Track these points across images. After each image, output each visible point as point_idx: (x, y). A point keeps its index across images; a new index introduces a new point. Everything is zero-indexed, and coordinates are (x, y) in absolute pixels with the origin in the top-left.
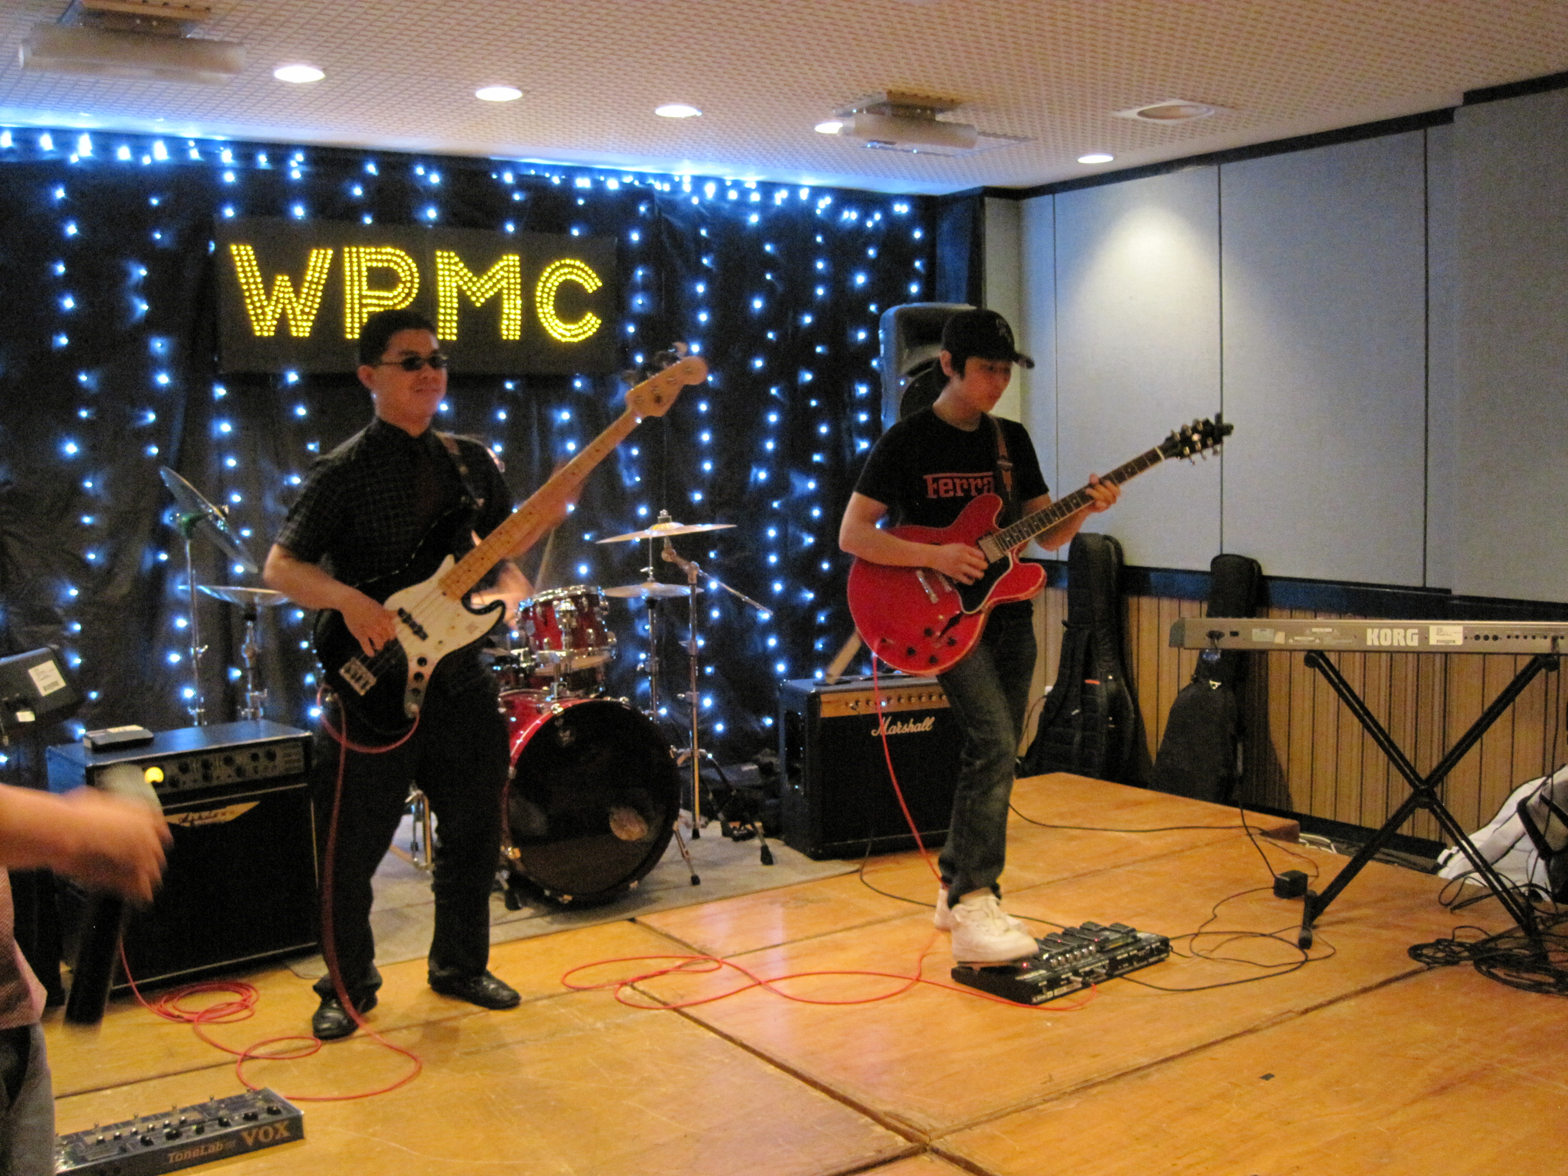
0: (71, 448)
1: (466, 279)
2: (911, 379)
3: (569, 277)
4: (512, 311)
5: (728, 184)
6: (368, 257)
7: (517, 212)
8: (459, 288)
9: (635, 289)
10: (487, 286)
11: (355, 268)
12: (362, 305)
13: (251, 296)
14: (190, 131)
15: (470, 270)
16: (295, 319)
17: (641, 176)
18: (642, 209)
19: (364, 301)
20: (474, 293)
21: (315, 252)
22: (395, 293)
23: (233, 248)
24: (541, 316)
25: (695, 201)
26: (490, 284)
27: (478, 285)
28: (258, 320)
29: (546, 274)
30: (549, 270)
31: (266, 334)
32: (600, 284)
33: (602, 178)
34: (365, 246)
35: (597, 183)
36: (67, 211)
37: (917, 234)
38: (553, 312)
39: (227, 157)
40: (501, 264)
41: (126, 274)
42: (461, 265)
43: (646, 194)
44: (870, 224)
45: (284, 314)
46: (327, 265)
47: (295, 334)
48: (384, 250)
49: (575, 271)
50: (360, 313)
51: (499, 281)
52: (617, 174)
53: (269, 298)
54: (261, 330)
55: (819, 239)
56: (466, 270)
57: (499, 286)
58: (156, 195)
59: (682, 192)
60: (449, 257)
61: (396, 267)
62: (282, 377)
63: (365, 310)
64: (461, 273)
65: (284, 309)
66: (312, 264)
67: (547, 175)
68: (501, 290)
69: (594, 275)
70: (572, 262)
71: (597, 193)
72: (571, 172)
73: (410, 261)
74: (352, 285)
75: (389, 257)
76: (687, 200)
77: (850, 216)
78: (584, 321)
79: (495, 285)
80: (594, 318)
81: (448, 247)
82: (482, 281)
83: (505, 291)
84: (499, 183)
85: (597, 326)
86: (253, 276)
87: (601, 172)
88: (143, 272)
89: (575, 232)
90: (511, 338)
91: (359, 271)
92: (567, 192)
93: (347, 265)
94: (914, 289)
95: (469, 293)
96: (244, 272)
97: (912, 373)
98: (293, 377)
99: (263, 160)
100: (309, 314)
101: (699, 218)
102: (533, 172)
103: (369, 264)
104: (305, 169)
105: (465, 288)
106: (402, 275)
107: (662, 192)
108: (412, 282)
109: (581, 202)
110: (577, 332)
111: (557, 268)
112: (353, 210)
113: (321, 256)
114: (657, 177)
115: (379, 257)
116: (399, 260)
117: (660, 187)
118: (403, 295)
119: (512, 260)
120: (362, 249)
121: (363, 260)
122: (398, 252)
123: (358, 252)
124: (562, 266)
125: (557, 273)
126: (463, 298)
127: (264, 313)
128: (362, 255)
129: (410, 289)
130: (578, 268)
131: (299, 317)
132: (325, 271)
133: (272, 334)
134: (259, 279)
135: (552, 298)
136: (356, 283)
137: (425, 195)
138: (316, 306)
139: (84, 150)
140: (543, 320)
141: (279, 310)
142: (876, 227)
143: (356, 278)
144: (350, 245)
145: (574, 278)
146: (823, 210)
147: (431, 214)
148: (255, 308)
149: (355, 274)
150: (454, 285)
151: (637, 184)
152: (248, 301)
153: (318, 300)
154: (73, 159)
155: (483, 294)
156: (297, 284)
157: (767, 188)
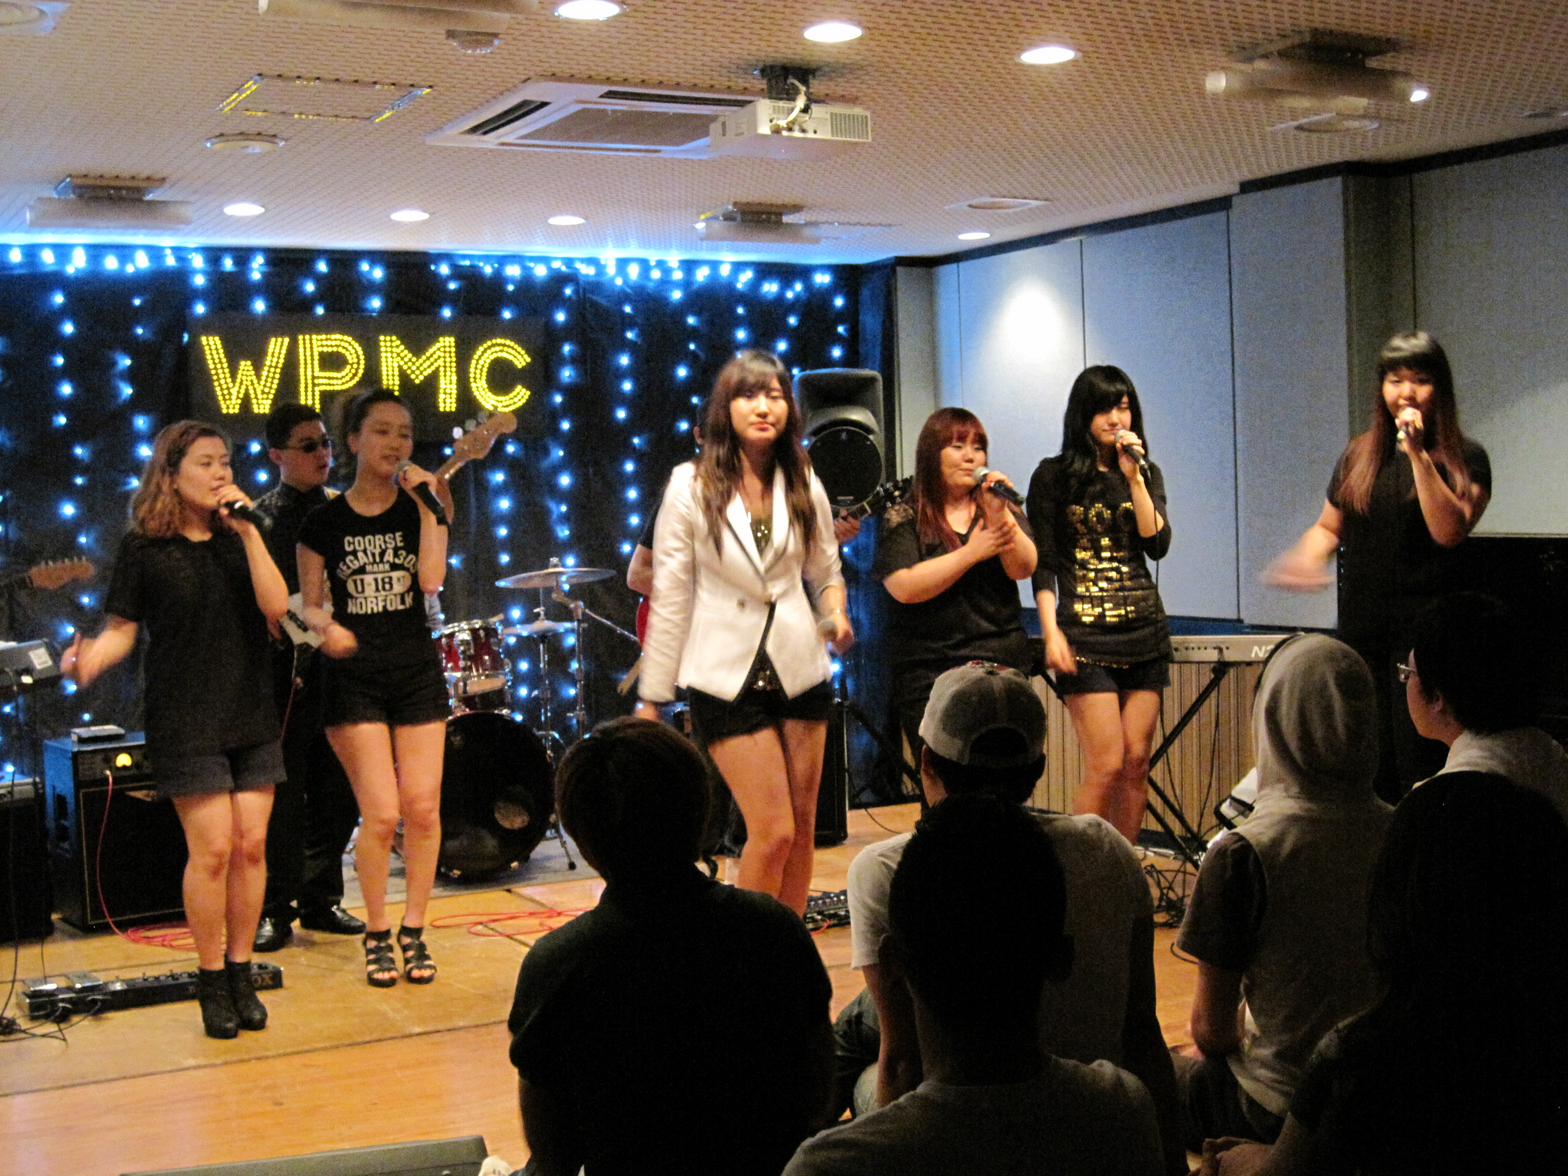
0: (68, 510)
1: (406, 359)
3: (500, 355)
4: (448, 386)
5: (653, 263)
6: (319, 343)
7: (452, 299)
8: (400, 367)
9: (562, 361)
10: (425, 365)
11: (308, 353)
12: (314, 385)
13: (218, 379)
14: (166, 242)
15: (411, 351)
16: (256, 398)
17: (569, 262)
18: (568, 291)
19: (316, 381)
20: (413, 372)
21: (273, 340)
22: (343, 373)
23: (204, 339)
24: (474, 389)
25: (619, 282)
26: (428, 363)
27: (417, 364)
28: (225, 400)
29: (479, 353)
30: (481, 349)
31: (231, 411)
32: (529, 360)
33: (532, 265)
34: (319, 332)
36: (64, 313)
37: (839, 302)
38: (486, 386)
39: (198, 261)
40: (438, 345)
41: (114, 364)
42: (402, 347)
43: (571, 278)
44: (790, 295)
45: (247, 395)
46: (284, 351)
47: (256, 411)
48: (333, 337)
49: (506, 349)
50: (313, 391)
51: (436, 360)
52: (545, 260)
53: (234, 381)
54: (228, 408)
55: (740, 310)
56: (406, 352)
57: (436, 365)
58: (138, 297)
59: (606, 274)
60: (391, 341)
61: (344, 351)
62: (246, 447)
63: (317, 389)
64: (402, 355)
65: (247, 390)
66: (270, 351)
67: (481, 264)
68: (437, 369)
69: (523, 352)
70: (502, 341)
71: (526, 281)
72: (504, 260)
73: (356, 345)
74: (306, 368)
75: (338, 343)
76: (612, 281)
77: (770, 288)
78: (514, 393)
79: (432, 364)
80: (524, 390)
81: (388, 332)
82: (421, 361)
83: (442, 369)
84: (435, 275)
85: (526, 397)
86: (221, 362)
87: (532, 259)
88: (128, 362)
89: (507, 315)
90: (448, 409)
91: (312, 356)
92: (499, 280)
93: (301, 350)
94: (837, 352)
95: (409, 372)
96: (213, 359)
98: (255, 448)
99: (228, 264)
100: (268, 393)
101: (623, 297)
102: (467, 263)
103: (320, 349)
104: (264, 269)
105: (405, 367)
106: (349, 358)
107: (587, 276)
108: (358, 363)
109: (511, 288)
110: (508, 403)
111: (489, 347)
112: (307, 304)
113: (279, 344)
114: (583, 260)
115: (329, 343)
117: (587, 271)
118: (350, 375)
119: (447, 342)
120: (314, 337)
121: (315, 346)
122: (346, 338)
123: (311, 340)
124: (493, 345)
125: (489, 352)
126: (403, 376)
127: (230, 394)
128: (314, 342)
129: (357, 369)
130: (509, 346)
131: (260, 396)
132: (282, 356)
133: (237, 411)
134: (225, 365)
135: (484, 374)
136: (309, 366)
137: (371, 288)
138: (275, 386)
139: (78, 263)
140: (476, 393)
141: (243, 391)
142: (797, 298)
143: (309, 361)
144: (304, 334)
145: (504, 355)
146: (746, 284)
147: (376, 303)
148: (222, 390)
149: (309, 358)
150: (396, 365)
151: (564, 269)
152: (216, 384)
153: (276, 381)
154: (70, 270)
155: (421, 373)
156: (258, 368)
157: (689, 266)
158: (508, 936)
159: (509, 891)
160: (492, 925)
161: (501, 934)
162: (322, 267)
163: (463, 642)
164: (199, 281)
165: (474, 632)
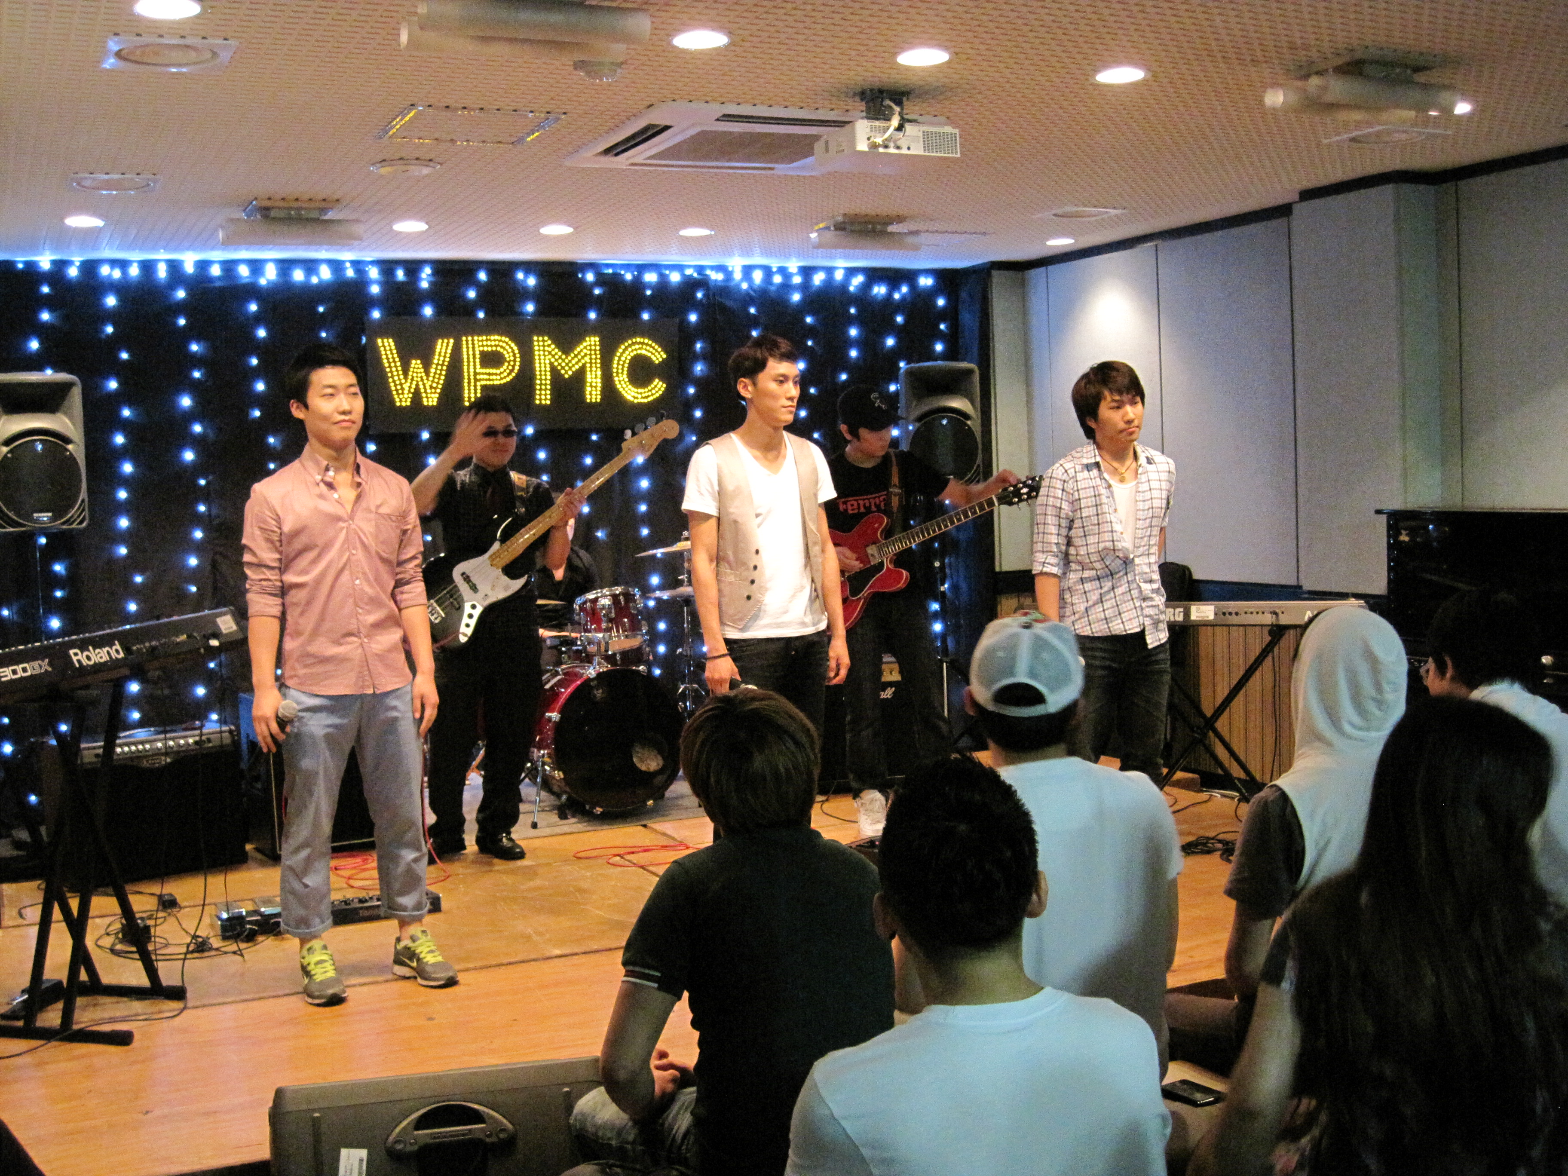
1: (557, 357)
2: (917, 425)
3: (639, 352)
4: (594, 380)
5: (774, 270)
6: (481, 343)
7: (597, 304)
8: (551, 364)
9: (695, 357)
10: (574, 362)
11: (471, 352)
12: (476, 380)
13: (392, 377)
14: (346, 256)
15: (560, 350)
16: (426, 392)
17: (700, 269)
18: (699, 295)
19: (478, 377)
20: (563, 368)
21: (440, 341)
22: (502, 370)
23: (379, 341)
24: (617, 383)
25: (745, 286)
26: (576, 360)
27: (567, 361)
28: (398, 394)
29: (620, 350)
30: (623, 347)
31: (404, 404)
32: (665, 356)
33: (667, 272)
34: (479, 334)
35: (662, 276)
36: (258, 319)
37: (941, 302)
38: (627, 380)
39: (374, 273)
40: (585, 344)
42: (553, 346)
43: (702, 283)
44: (897, 296)
45: (417, 389)
46: (449, 351)
47: (425, 403)
48: (492, 338)
49: (644, 347)
50: (475, 386)
52: (680, 268)
53: (406, 378)
54: (401, 401)
55: (853, 311)
56: (557, 350)
57: (583, 361)
58: (322, 304)
59: (733, 279)
60: (543, 341)
61: (502, 350)
62: (418, 436)
63: (478, 384)
64: (553, 353)
65: (417, 385)
66: (438, 350)
67: (623, 272)
68: (584, 366)
69: (660, 350)
70: (642, 340)
71: (663, 286)
72: (642, 268)
73: (513, 345)
74: (468, 365)
75: (497, 343)
76: (738, 285)
77: (880, 290)
78: (652, 386)
79: (579, 361)
80: (661, 383)
81: (541, 333)
82: (570, 358)
83: (588, 365)
84: (582, 282)
85: (663, 389)
86: (395, 362)
87: (668, 267)
89: (646, 316)
90: (593, 401)
91: (474, 354)
92: (638, 285)
93: (465, 350)
95: (559, 368)
96: (388, 358)
97: (919, 419)
98: (425, 435)
99: (400, 275)
100: (436, 388)
101: (748, 299)
102: (610, 271)
103: (481, 349)
104: (432, 279)
105: (556, 364)
106: (507, 356)
107: (716, 281)
108: (515, 361)
109: (649, 292)
110: (646, 394)
111: (630, 346)
112: (469, 309)
113: (445, 344)
114: (713, 268)
115: (489, 343)
116: (504, 345)
117: (716, 277)
118: (508, 371)
119: (592, 342)
120: (476, 338)
121: (476, 346)
122: (503, 338)
123: (473, 340)
124: (633, 344)
125: (630, 349)
126: (554, 371)
127: (402, 389)
128: (476, 342)
129: (513, 366)
130: (647, 344)
131: (429, 391)
132: (448, 355)
133: (408, 404)
134: (398, 364)
135: (626, 369)
136: (472, 364)
137: (524, 294)
138: (442, 382)
139: (270, 274)
140: (619, 386)
141: (414, 386)
142: (904, 298)
143: (471, 360)
144: (466, 335)
145: (643, 352)
146: (856, 287)
147: (530, 308)
148: (396, 385)
149: (471, 357)
150: (547, 362)
151: (695, 275)
152: (390, 380)
153: (443, 378)
154: (263, 282)
155: (570, 368)
156: (427, 366)
157: (807, 272)
158: (642, 867)
159: (645, 826)
160: (628, 857)
161: (635, 865)
162: (482, 276)
163: (604, 607)
164: (375, 289)
165: (615, 597)
